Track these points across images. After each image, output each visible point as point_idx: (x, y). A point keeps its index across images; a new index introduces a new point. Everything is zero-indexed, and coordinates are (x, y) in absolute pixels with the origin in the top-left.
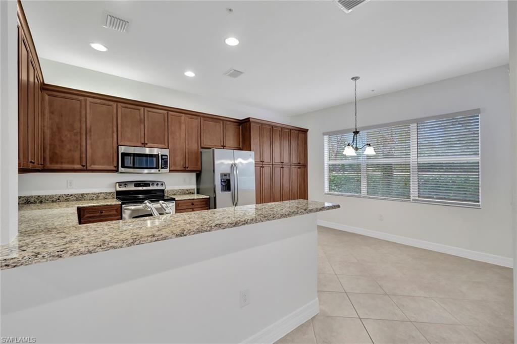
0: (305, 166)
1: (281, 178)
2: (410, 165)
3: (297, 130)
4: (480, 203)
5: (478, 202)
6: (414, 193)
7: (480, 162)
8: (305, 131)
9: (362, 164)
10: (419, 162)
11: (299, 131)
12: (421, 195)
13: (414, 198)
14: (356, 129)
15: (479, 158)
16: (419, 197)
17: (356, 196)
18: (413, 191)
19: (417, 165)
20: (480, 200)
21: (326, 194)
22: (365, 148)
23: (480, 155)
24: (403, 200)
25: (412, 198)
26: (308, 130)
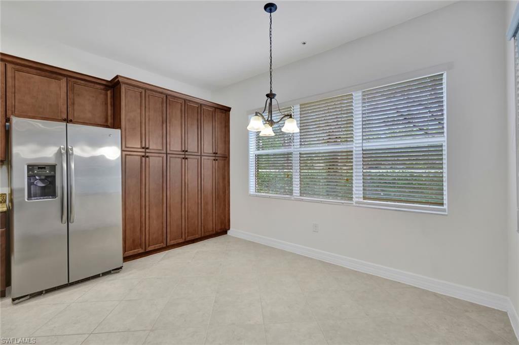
0: (226, 158)
1: (183, 174)
2: (352, 151)
3: (213, 107)
4: (445, 207)
5: (442, 204)
6: (358, 192)
7: (445, 144)
8: (227, 110)
9: (294, 153)
10: (364, 148)
11: (215, 108)
12: (367, 196)
13: (357, 200)
14: (271, 91)
15: (445, 139)
16: (364, 198)
17: (285, 199)
18: (356, 190)
19: (361, 152)
20: (445, 202)
21: (250, 195)
22: (284, 120)
23: (445, 134)
24: (343, 203)
25: (355, 200)
26: (230, 108)
